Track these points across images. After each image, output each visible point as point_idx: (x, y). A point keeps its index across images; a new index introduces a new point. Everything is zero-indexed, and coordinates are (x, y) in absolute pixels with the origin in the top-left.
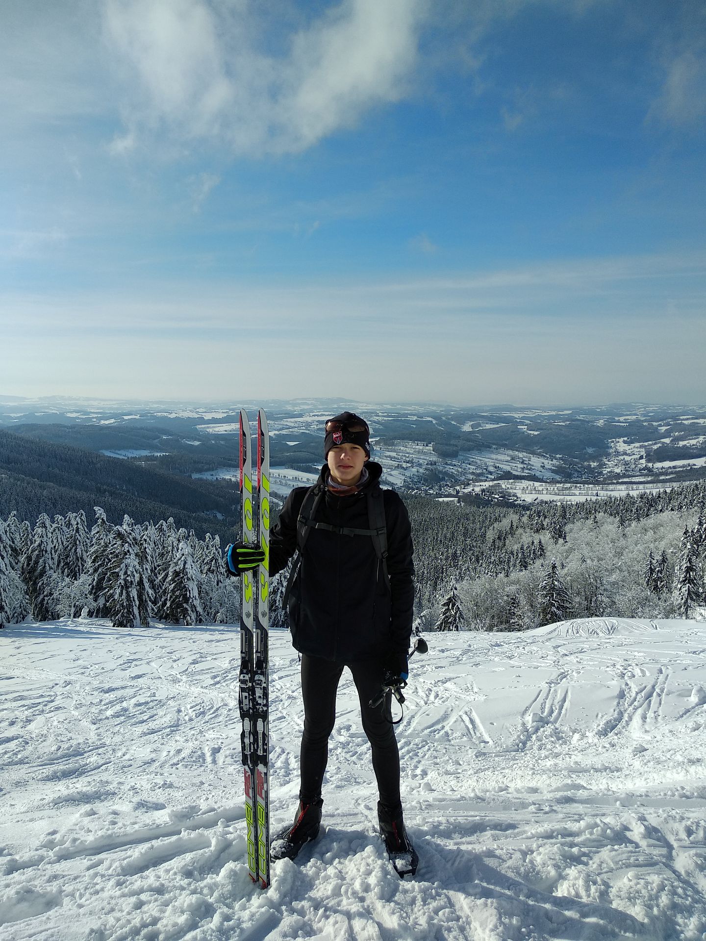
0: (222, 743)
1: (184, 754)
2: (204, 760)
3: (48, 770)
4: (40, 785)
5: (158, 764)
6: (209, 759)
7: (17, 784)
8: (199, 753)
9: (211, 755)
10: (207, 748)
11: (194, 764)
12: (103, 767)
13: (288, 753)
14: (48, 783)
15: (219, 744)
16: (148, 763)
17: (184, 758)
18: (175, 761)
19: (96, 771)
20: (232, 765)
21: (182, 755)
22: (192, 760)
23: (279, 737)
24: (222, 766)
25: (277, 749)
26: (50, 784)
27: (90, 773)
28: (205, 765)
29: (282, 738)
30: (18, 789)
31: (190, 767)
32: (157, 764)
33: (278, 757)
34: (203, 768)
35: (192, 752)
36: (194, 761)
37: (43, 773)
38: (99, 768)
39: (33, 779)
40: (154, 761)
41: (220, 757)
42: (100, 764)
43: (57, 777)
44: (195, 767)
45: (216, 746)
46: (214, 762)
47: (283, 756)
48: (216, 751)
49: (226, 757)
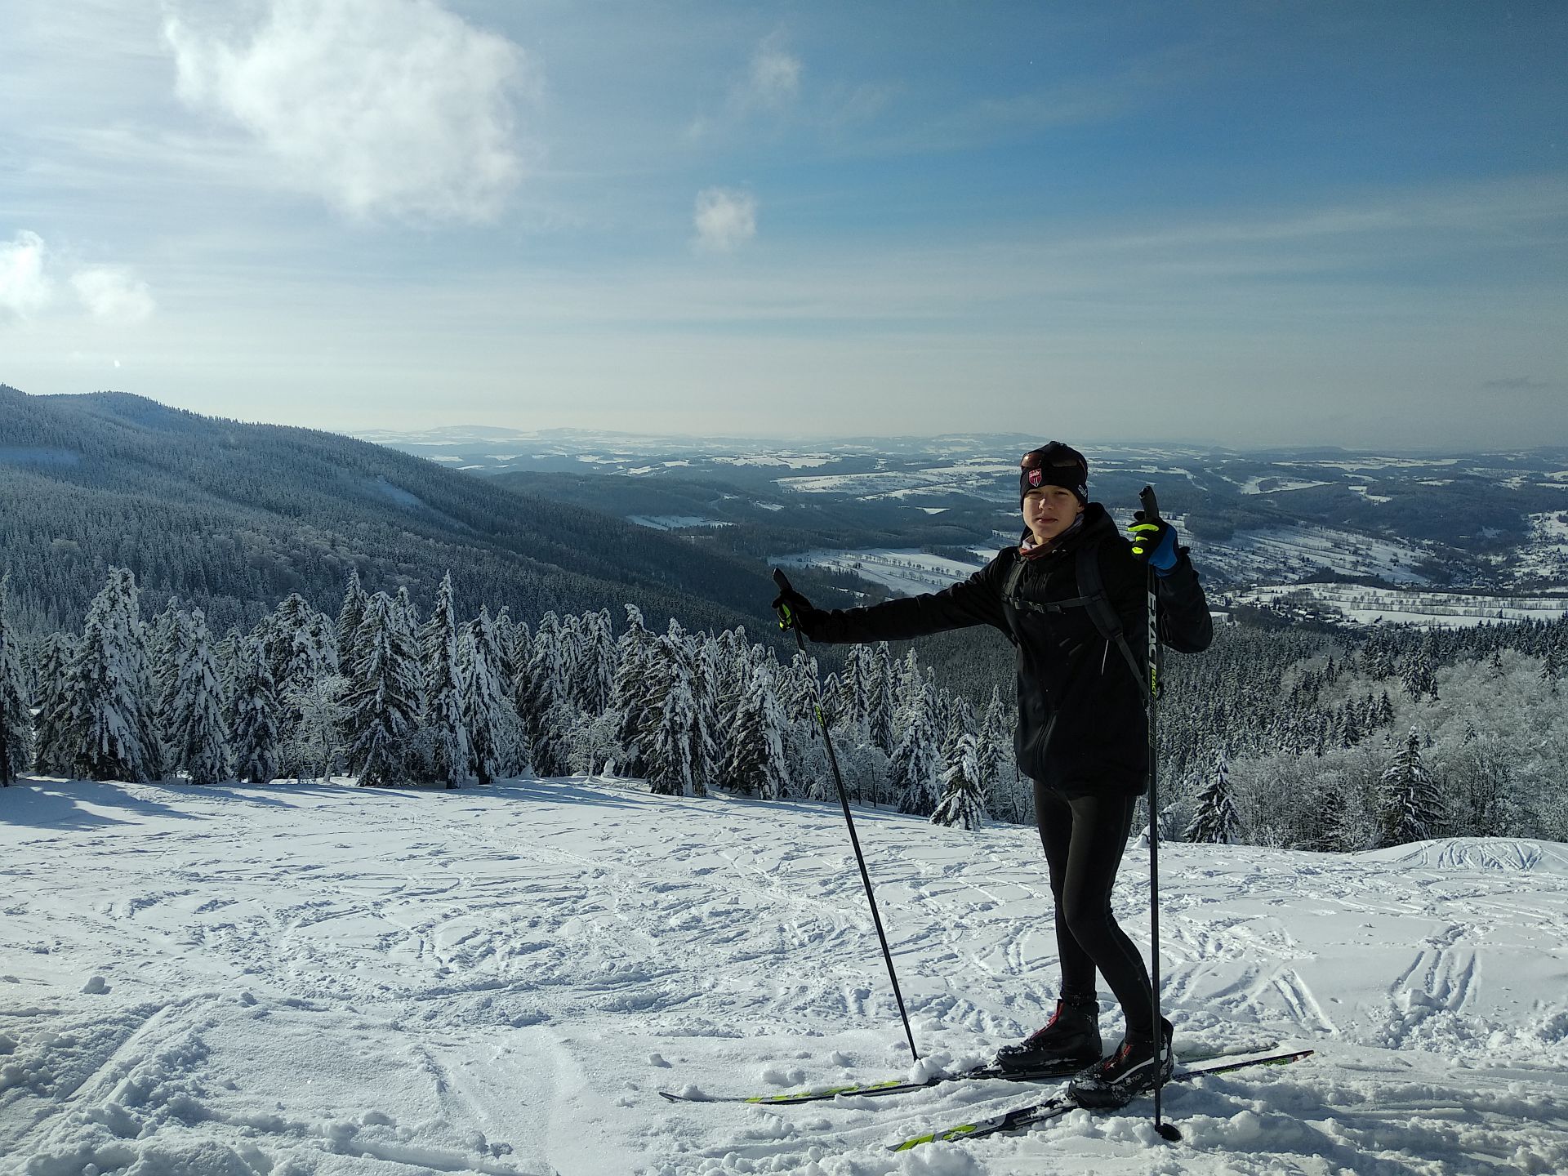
0: (871, 984)
1: (813, 993)
2: (845, 1007)
3: (611, 997)
4: (603, 1016)
5: (774, 1005)
6: (853, 1007)
7: (570, 1011)
8: (836, 995)
9: (856, 1001)
10: (847, 990)
11: (831, 1011)
12: (692, 1000)
13: (980, 1012)
14: (614, 1015)
15: (866, 985)
16: (759, 1002)
17: (813, 1001)
18: (800, 1002)
19: (682, 1005)
20: (890, 1019)
21: (810, 996)
22: (827, 1004)
23: (961, 984)
24: (875, 1020)
25: (960, 1002)
26: (616, 1018)
27: (673, 1008)
28: (848, 1015)
29: (968, 987)
30: (573, 1018)
31: (824, 1015)
32: (772, 1005)
33: (964, 1015)
34: (844, 1020)
35: (825, 992)
36: (829, 1007)
37: (605, 999)
38: (686, 1000)
39: (592, 1006)
40: (768, 1000)
41: (871, 1005)
42: (687, 995)
43: (626, 1008)
44: (831, 1016)
45: (862, 988)
46: (861, 1011)
47: (973, 1016)
48: (862, 995)
49: (880, 1006)
